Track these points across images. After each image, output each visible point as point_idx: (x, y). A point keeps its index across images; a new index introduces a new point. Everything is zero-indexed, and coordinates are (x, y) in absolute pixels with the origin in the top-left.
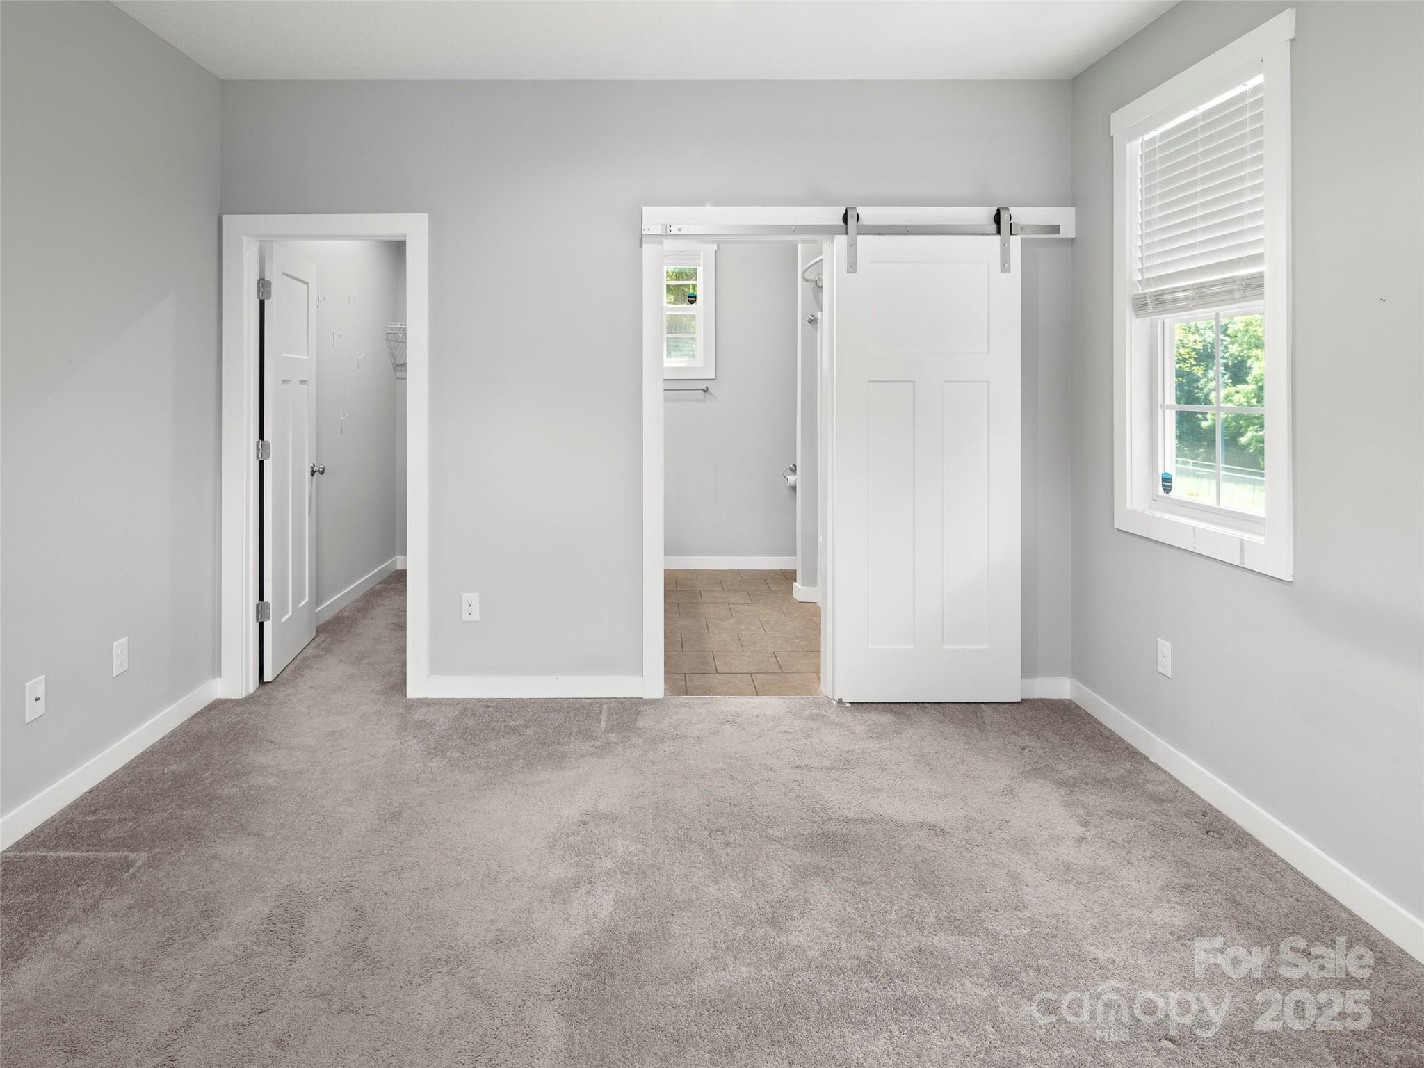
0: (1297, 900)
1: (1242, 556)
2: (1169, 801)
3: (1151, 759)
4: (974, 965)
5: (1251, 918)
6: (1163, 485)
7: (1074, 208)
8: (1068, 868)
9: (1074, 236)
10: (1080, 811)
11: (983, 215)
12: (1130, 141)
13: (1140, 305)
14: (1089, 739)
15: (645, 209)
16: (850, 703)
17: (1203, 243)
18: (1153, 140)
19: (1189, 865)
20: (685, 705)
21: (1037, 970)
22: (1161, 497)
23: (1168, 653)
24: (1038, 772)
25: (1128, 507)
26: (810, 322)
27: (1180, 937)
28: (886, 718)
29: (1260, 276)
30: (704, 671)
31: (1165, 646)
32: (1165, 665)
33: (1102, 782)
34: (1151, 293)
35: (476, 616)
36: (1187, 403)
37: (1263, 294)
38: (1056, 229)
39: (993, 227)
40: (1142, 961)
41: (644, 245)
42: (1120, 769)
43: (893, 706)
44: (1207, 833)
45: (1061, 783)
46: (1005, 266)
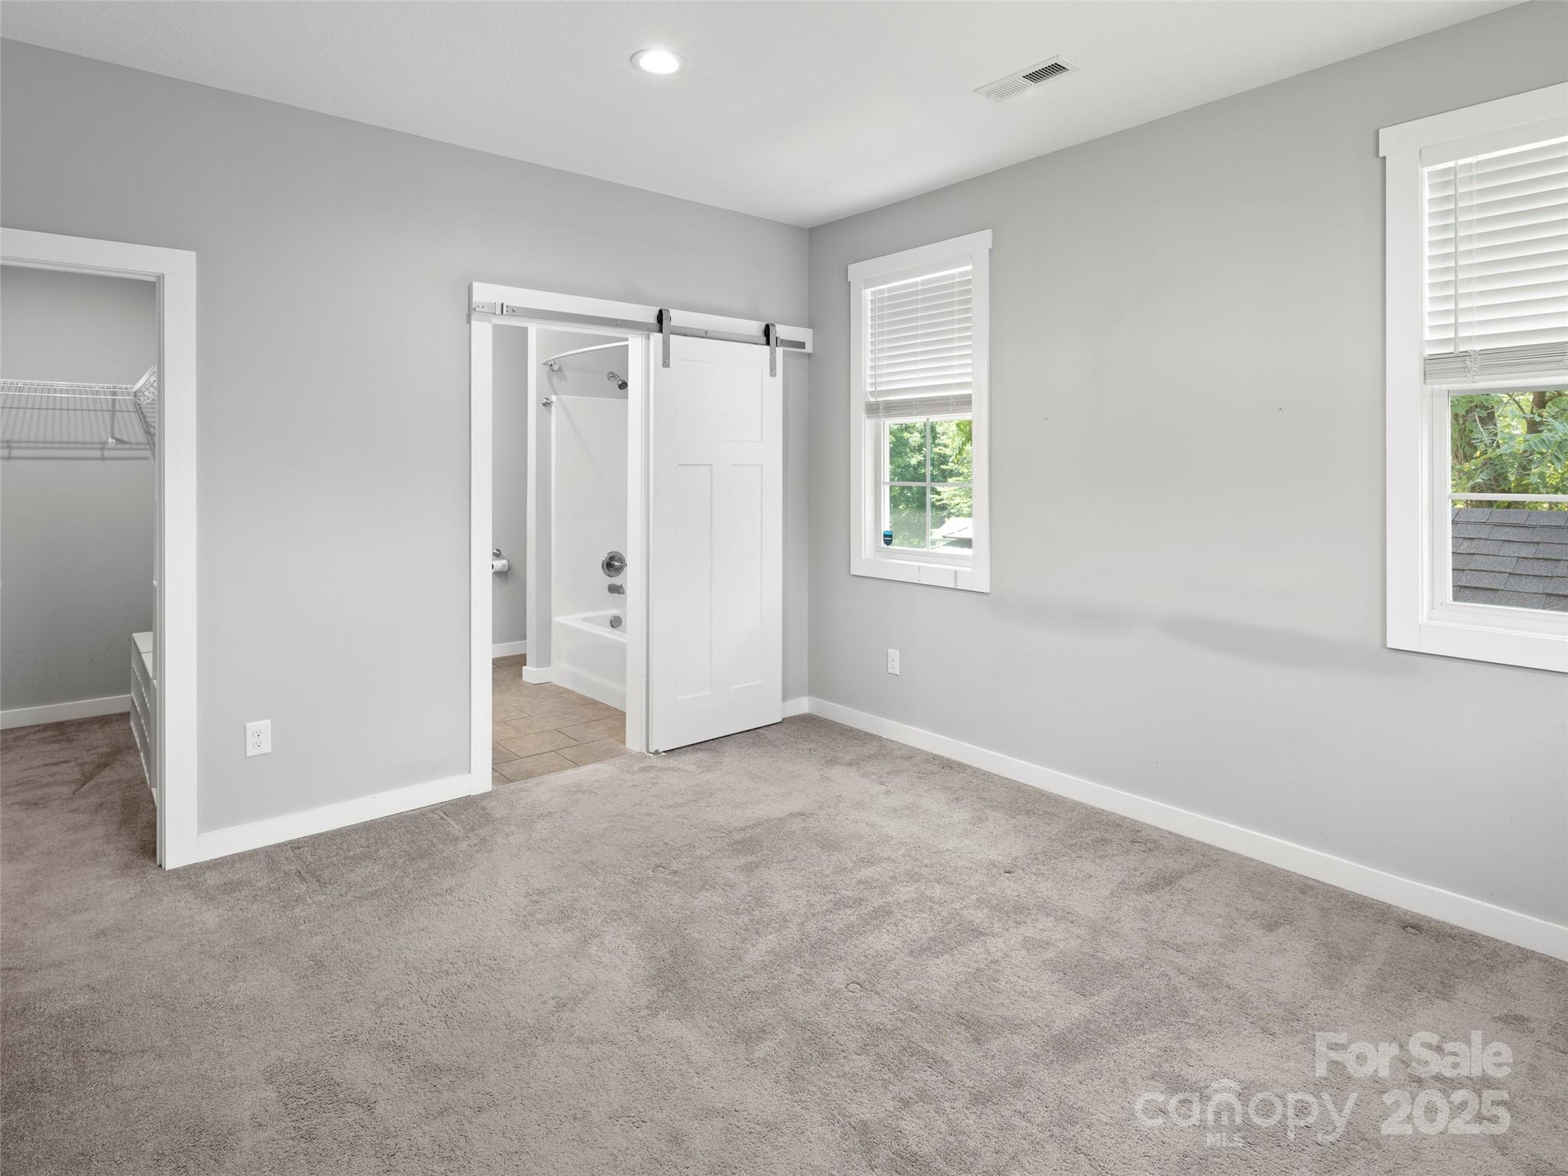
0: (1006, 788)
1: (956, 581)
2: (912, 757)
3: (884, 737)
4: (894, 878)
5: (995, 804)
6: (884, 540)
7: (811, 330)
8: (895, 810)
9: (811, 352)
10: (874, 777)
11: (755, 328)
12: (865, 289)
13: (873, 409)
14: (841, 734)
15: (476, 286)
16: (664, 752)
17: (923, 370)
18: (882, 291)
19: (949, 788)
20: (522, 790)
21: (926, 866)
22: (883, 548)
23: (897, 657)
24: (833, 762)
25: (863, 557)
26: (544, 405)
27: (974, 824)
28: (701, 756)
29: (970, 396)
30: (507, 760)
31: (894, 654)
32: (895, 667)
33: (870, 757)
34: (883, 401)
35: (267, 747)
36: (903, 481)
37: (971, 408)
38: (802, 345)
39: (764, 339)
40: (968, 842)
41: (472, 322)
42: (871, 748)
43: (698, 746)
44: (943, 768)
45: (850, 764)
46: (773, 373)
